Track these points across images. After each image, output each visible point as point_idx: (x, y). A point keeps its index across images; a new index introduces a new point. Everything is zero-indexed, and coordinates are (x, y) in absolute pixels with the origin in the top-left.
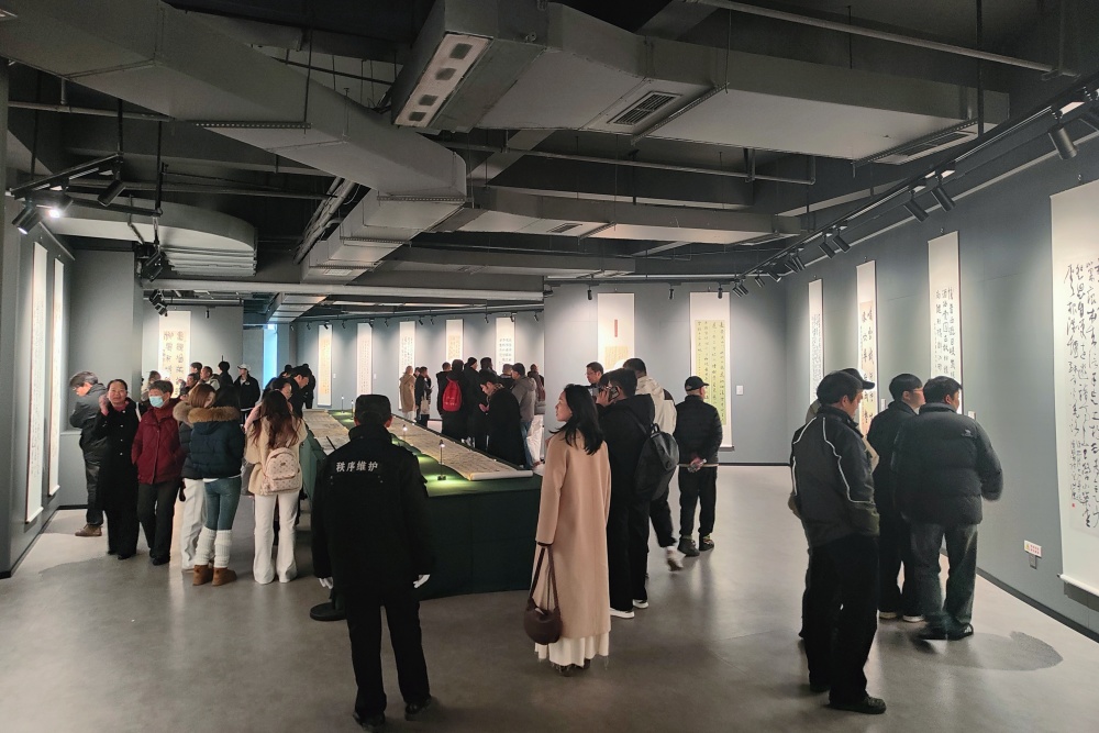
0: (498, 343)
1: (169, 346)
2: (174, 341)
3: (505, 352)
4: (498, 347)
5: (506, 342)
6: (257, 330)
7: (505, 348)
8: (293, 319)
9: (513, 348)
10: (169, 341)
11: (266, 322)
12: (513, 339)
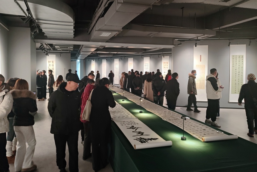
0: (144, 65)
1: (50, 65)
2: (51, 63)
3: (147, 68)
4: (144, 66)
5: (147, 65)
6: (75, 61)
7: (147, 66)
8: (84, 58)
9: (149, 66)
10: (50, 63)
11: (77, 59)
12: (149, 64)
